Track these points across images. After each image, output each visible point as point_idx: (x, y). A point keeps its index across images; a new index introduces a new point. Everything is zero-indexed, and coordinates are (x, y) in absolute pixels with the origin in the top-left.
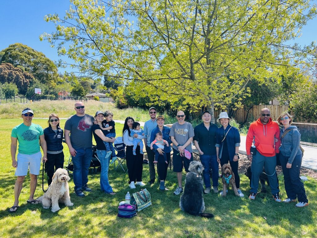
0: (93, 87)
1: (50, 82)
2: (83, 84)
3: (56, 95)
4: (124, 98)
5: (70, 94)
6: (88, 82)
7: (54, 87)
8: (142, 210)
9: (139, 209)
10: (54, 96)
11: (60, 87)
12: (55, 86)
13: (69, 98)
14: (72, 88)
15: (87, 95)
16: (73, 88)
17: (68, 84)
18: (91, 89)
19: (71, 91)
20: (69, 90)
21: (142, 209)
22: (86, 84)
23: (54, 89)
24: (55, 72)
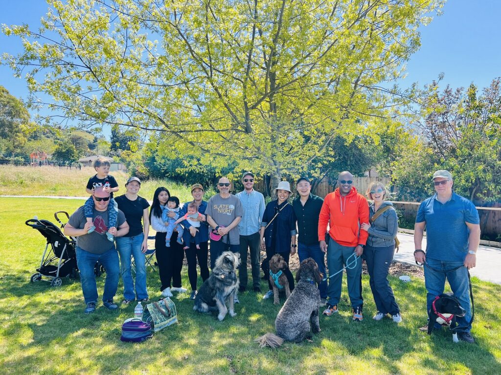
0: (92, 147)
1: (16, 135)
2: (76, 141)
3: (26, 158)
4: (144, 164)
5: (50, 157)
6: (83, 139)
7: (22, 145)
8: (162, 330)
9: (157, 328)
10: (23, 160)
11: (34, 144)
12: (25, 142)
13: (49, 163)
14: (54, 148)
15: (81, 160)
16: (57, 146)
17: (49, 141)
18: (89, 150)
19: (54, 152)
20: (50, 150)
21: (162, 328)
22: (80, 141)
23: (22, 147)
24: (25, 119)
